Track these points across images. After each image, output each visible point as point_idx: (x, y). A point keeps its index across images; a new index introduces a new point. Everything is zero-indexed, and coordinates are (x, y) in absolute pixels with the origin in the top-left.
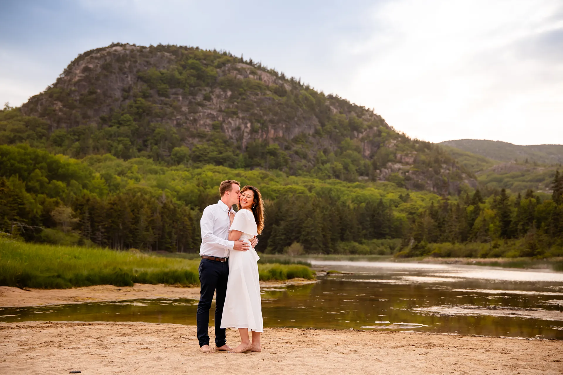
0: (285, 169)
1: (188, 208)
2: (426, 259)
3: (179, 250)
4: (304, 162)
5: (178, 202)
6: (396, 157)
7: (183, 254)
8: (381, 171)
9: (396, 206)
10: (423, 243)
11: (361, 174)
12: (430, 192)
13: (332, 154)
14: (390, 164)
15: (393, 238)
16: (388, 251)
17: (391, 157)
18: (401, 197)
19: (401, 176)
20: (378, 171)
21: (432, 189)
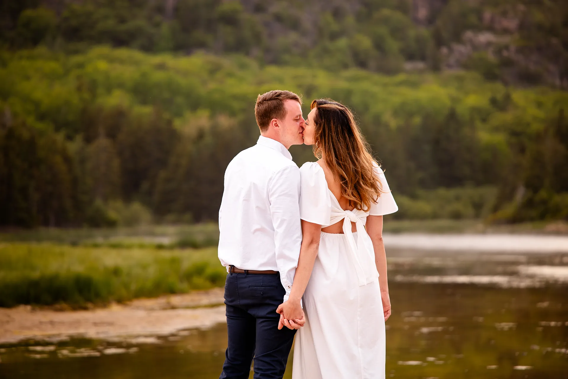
0: (257, 52)
1: (60, 137)
2: (552, 226)
3: (46, 223)
4: (293, 36)
5: (40, 126)
6: (480, 18)
7: (54, 231)
8: (451, 50)
9: (484, 120)
10: (543, 194)
11: (410, 57)
12: (553, 87)
13: (350, 20)
14: (469, 34)
15: (479, 183)
16: (470, 211)
17: (473, 19)
18: (494, 102)
19: (491, 57)
20: (444, 50)
21: (558, 82)
